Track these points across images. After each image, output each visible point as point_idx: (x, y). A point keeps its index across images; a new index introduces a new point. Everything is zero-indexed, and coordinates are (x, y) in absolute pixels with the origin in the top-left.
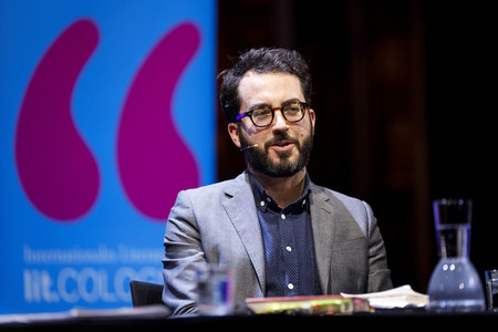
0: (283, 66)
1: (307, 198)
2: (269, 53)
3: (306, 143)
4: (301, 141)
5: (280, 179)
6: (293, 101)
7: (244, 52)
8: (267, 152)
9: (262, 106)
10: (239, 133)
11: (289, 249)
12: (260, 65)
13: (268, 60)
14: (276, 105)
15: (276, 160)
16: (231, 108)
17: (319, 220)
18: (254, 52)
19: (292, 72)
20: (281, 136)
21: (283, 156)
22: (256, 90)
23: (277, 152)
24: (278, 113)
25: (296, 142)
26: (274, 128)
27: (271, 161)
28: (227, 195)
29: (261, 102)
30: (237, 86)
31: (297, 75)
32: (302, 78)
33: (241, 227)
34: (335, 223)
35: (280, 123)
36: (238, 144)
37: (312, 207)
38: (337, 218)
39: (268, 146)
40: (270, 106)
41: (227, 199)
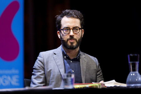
0: (75, 16)
1: (79, 57)
2: (71, 12)
3: (79, 40)
4: (77, 40)
5: (71, 50)
6: (76, 27)
7: (64, 10)
8: (67, 42)
9: (67, 28)
10: (60, 34)
11: (73, 71)
12: (68, 15)
13: (71, 14)
14: (71, 28)
15: (70, 44)
16: (58, 27)
17: (82, 64)
18: (67, 11)
19: (78, 18)
20: (72, 37)
21: (72, 43)
22: (66, 22)
23: (70, 42)
24: (71, 30)
25: (76, 40)
26: (70, 35)
27: (68, 45)
28: (55, 54)
29: (67, 26)
30: (61, 20)
31: (79, 19)
32: (81, 20)
33: (58, 64)
34: (87, 64)
35: (72, 33)
36: (60, 38)
37: (80, 60)
38: (87, 63)
39: (68, 40)
40: (69, 28)
41: (54, 55)
